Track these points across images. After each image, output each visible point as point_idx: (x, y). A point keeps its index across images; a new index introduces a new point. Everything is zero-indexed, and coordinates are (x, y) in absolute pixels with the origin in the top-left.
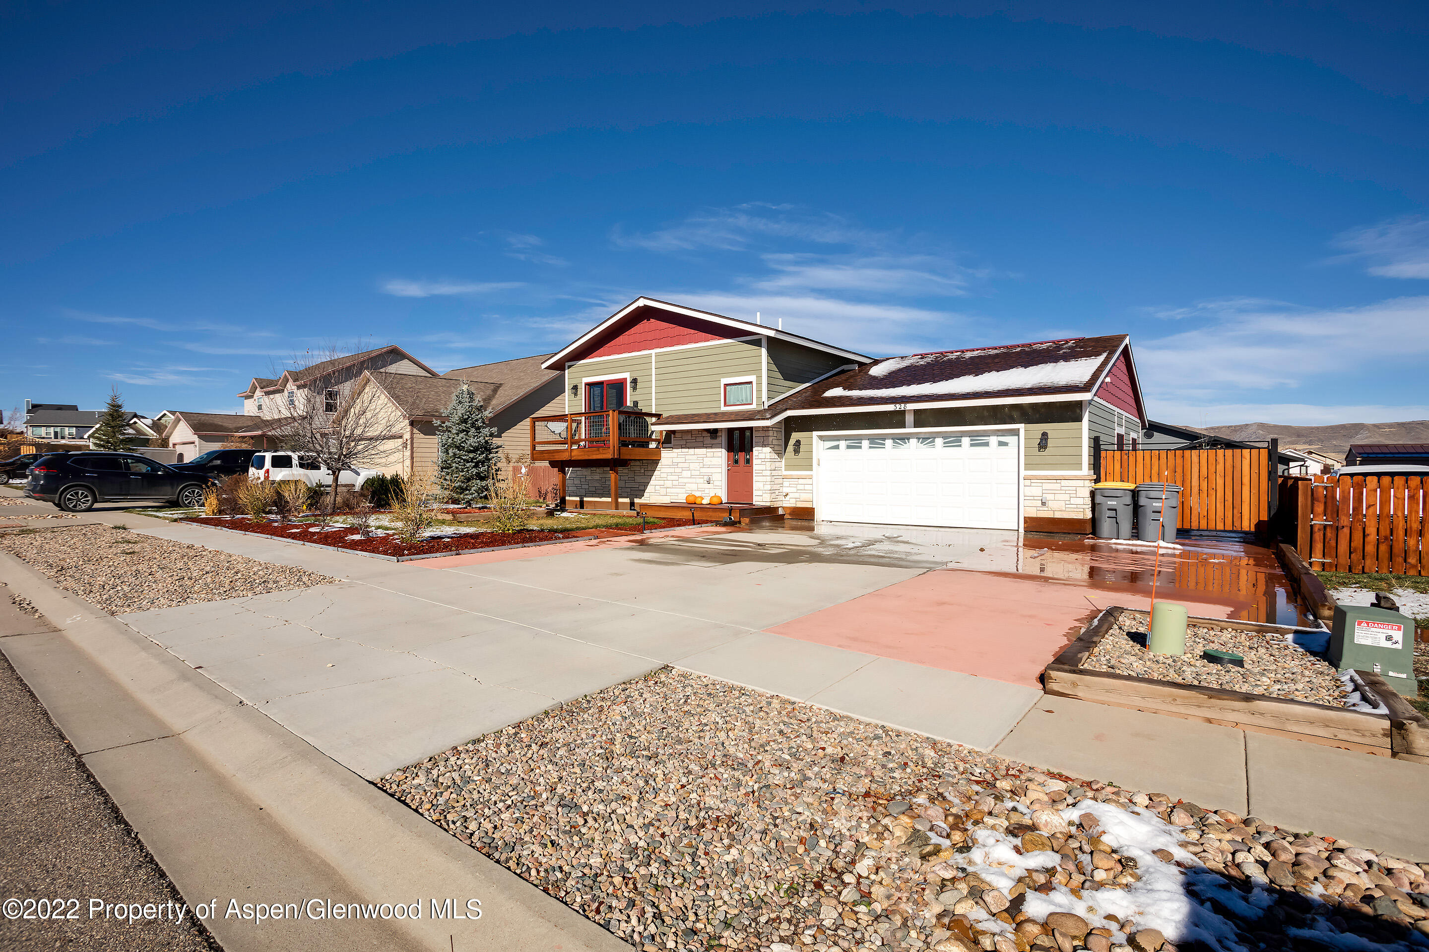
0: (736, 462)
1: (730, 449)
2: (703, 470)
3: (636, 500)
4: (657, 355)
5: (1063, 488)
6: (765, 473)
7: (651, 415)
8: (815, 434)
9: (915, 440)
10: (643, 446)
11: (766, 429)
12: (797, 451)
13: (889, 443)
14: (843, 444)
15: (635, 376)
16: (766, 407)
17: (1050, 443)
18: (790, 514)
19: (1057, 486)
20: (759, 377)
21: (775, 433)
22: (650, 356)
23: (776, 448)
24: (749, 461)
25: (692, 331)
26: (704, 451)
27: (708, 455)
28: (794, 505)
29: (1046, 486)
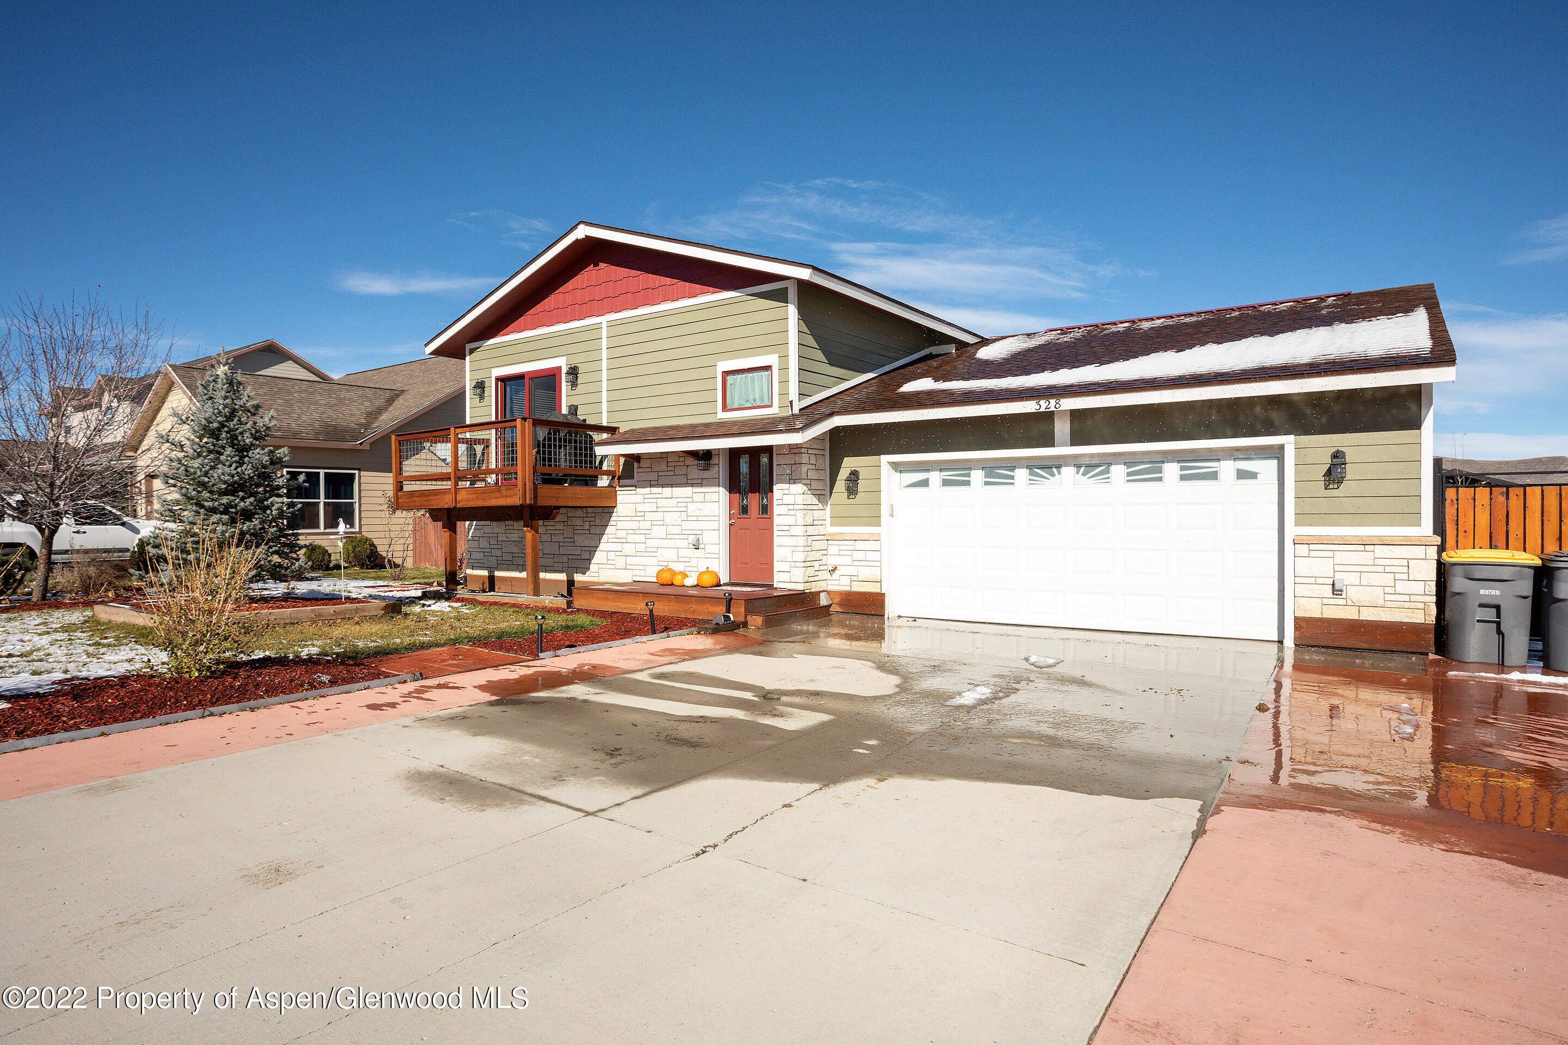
0: (745, 510)
1: (734, 486)
2: (687, 525)
3: (578, 577)
4: (611, 325)
5: (1378, 562)
6: (794, 531)
7: (599, 429)
8: (885, 459)
9: (1071, 470)
10: (586, 484)
11: (794, 449)
12: (852, 490)
13: (1021, 474)
14: (935, 477)
15: (575, 361)
16: (796, 411)
17: (1351, 471)
18: (840, 604)
19: (1363, 557)
20: (784, 357)
21: (813, 457)
22: (598, 327)
23: (815, 485)
24: (766, 510)
25: (668, 281)
26: (688, 491)
27: (696, 497)
28: (848, 589)
29: (1340, 557)
